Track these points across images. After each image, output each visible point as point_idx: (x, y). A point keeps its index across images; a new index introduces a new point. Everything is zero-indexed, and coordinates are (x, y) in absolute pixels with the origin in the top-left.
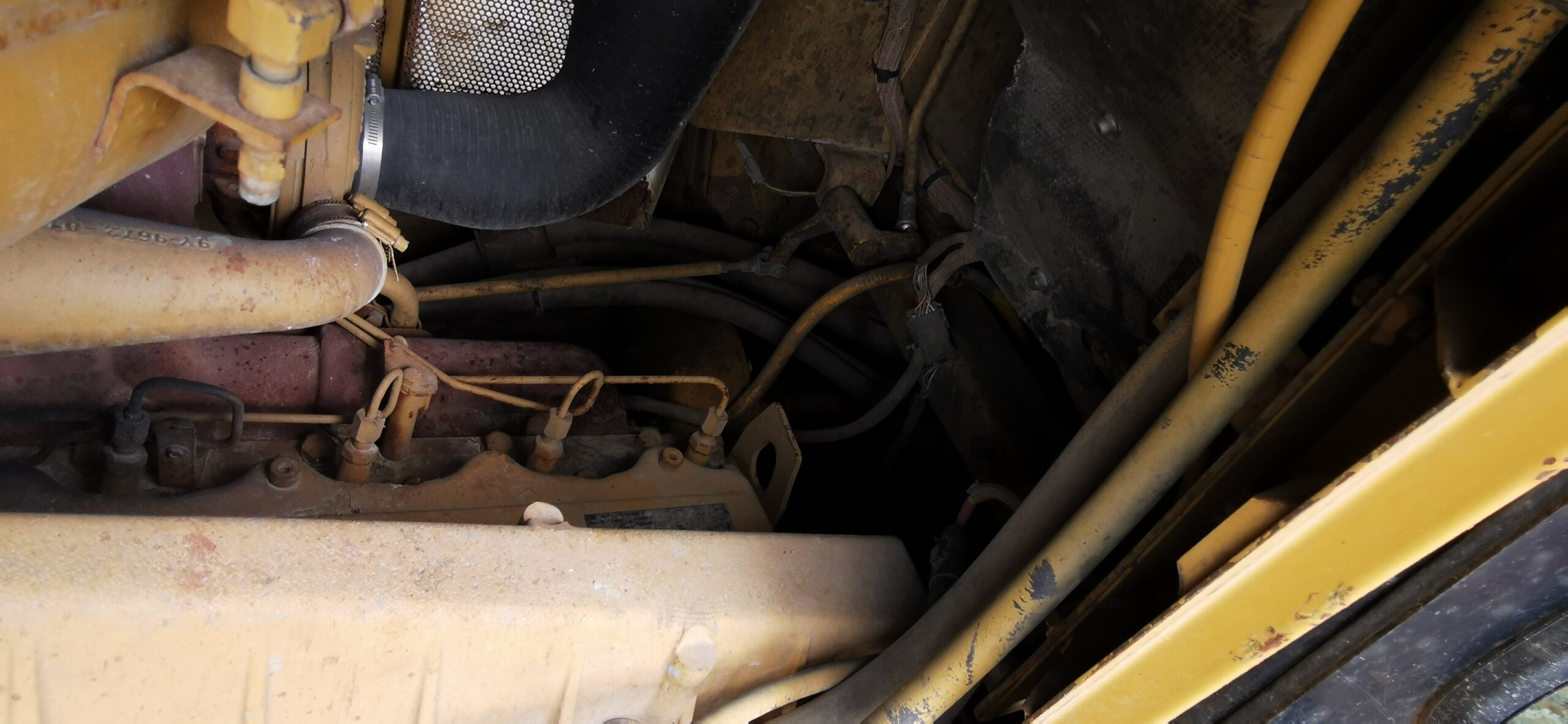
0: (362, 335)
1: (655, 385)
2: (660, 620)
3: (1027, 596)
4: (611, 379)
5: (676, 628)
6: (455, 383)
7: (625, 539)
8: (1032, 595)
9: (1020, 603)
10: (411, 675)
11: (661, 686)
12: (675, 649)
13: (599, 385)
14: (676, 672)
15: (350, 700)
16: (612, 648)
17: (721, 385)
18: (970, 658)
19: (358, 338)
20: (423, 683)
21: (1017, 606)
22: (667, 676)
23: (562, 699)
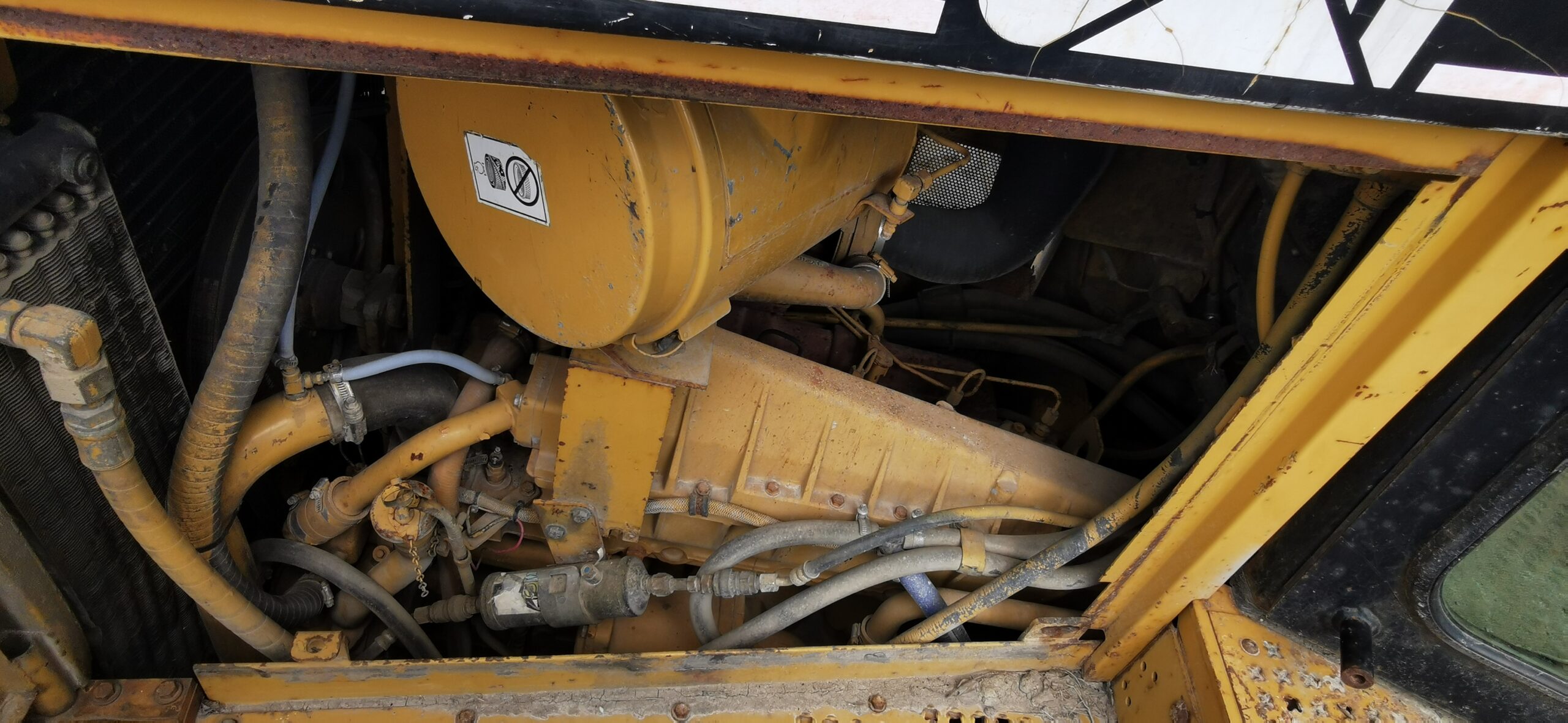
0: (856, 332)
1: (1016, 386)
2: (992, 462)
3: (1168, 464)
4: (989, 378)
5: (999, 469)
6: (903, 365)
7: (982, 425)
8: (1171, 464)
9: (1164, 468)
10: (880, 450)
11: (987, 500)
12: (997, 480)
13: (982, 378)
14: (995, 492)
15: (855, 453)
16: (967, 469)
17: (1057, 393)
18: (1138, 494)
19: (853, 334)
20: (884, 455)
21: (1163, 469)
22: (991, 494)
23: (939, 488)
